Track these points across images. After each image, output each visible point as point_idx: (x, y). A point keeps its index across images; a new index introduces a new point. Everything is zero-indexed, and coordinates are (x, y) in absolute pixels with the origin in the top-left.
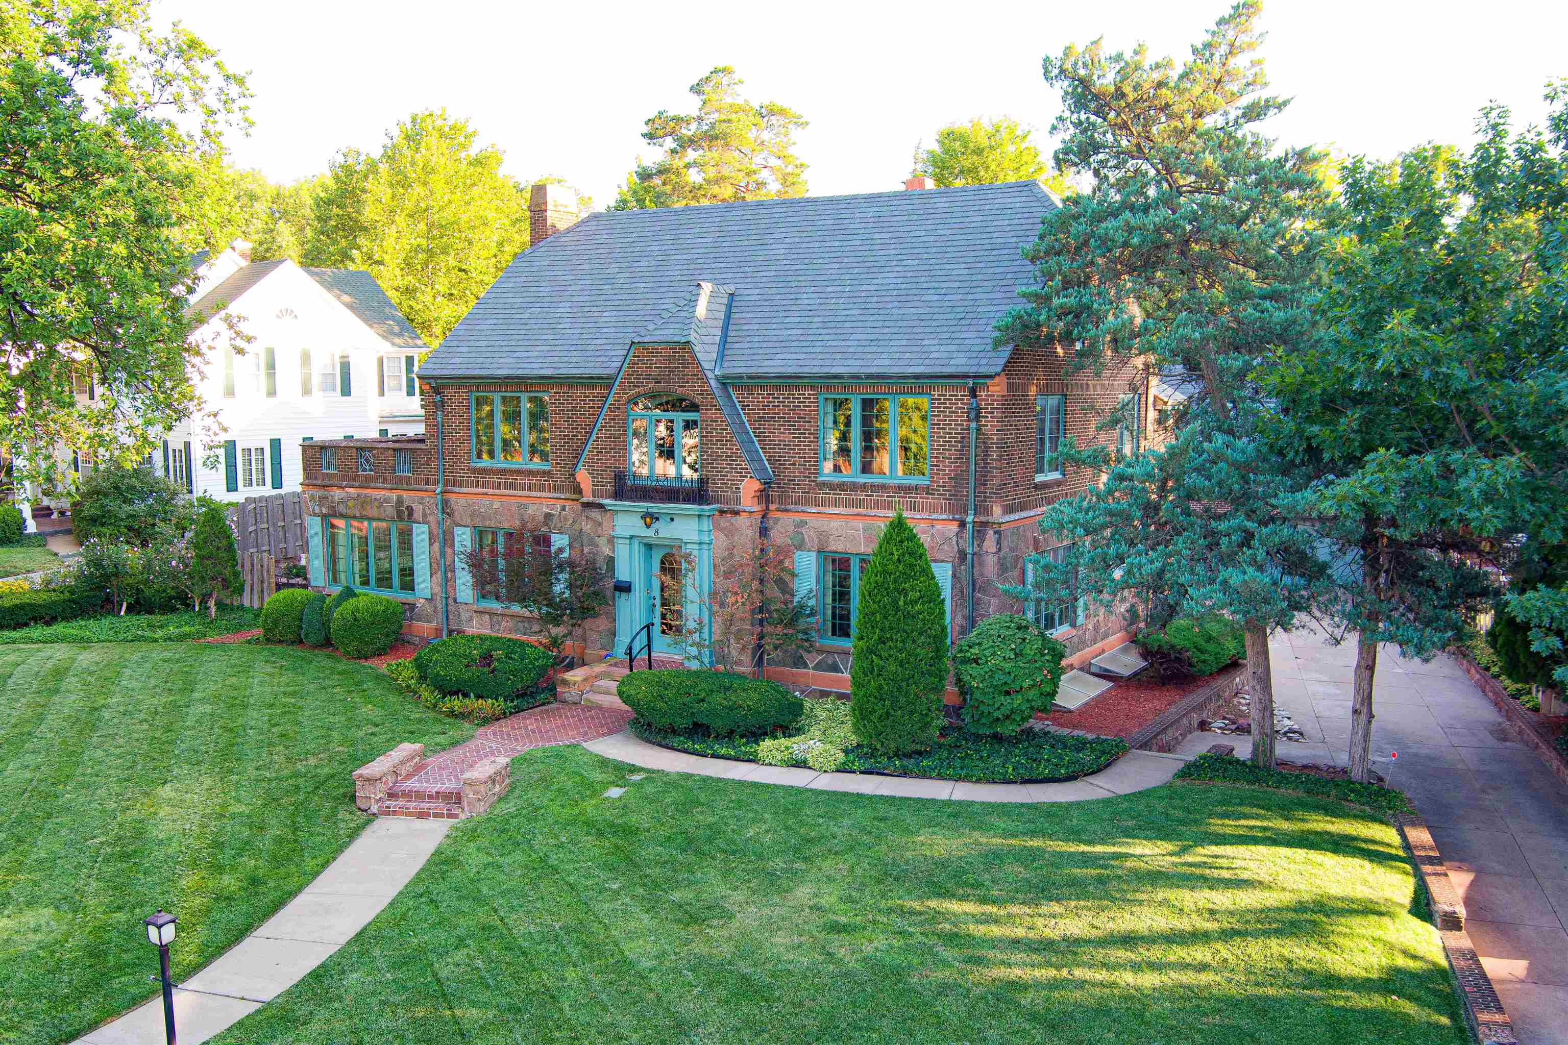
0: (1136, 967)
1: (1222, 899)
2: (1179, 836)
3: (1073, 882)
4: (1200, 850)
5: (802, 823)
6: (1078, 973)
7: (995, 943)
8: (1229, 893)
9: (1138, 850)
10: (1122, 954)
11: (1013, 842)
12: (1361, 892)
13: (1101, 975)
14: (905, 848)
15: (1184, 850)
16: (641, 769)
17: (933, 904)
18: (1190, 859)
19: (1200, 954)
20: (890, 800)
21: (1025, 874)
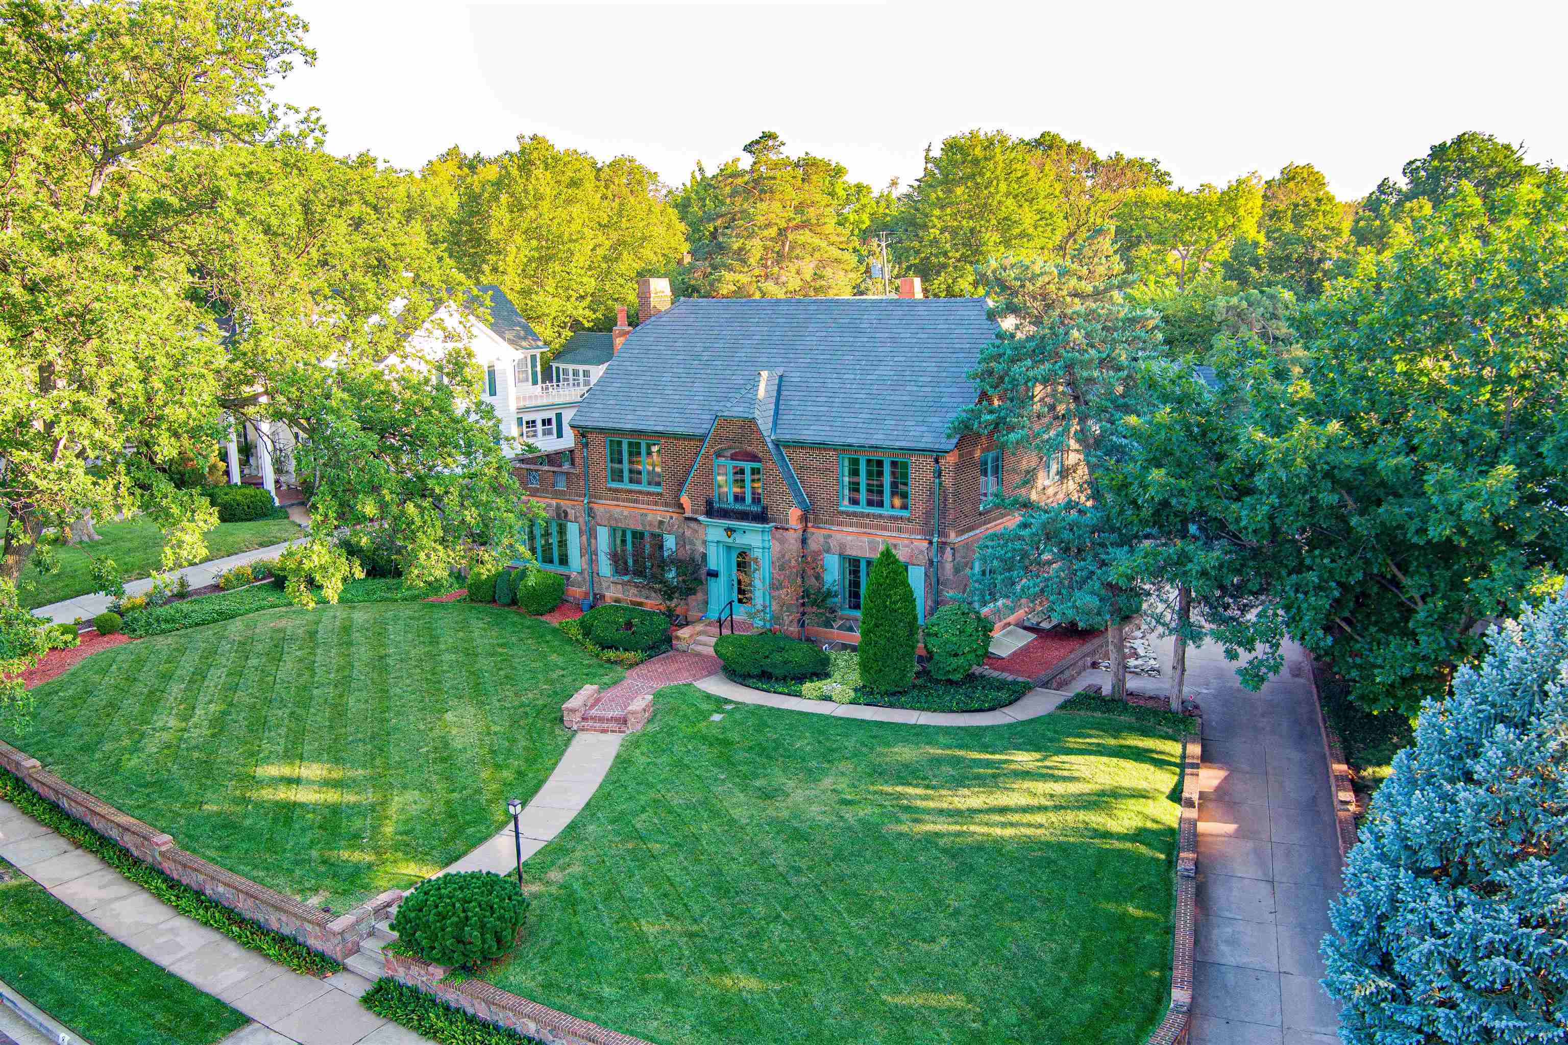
0: (1004, 825)
1: (1059, 788)
2: (1046, 749)
3: (978, 777)
4: (1055, 758)
5: (828, 739)
6: (972, 828)
7: (928, 811)
8: (1064, 785)
9: (1019, 758)
10: (997, 818)
11: (949, 752)
12: (1142, 785)
13: (984, 829)
14: (886, 755)
15: (1045, 759)
16: (731, 702)
17: (899, 789)
18: (1047, 763)
19: (1040, 818)
20: (880, 724)
21: (952, 772)
